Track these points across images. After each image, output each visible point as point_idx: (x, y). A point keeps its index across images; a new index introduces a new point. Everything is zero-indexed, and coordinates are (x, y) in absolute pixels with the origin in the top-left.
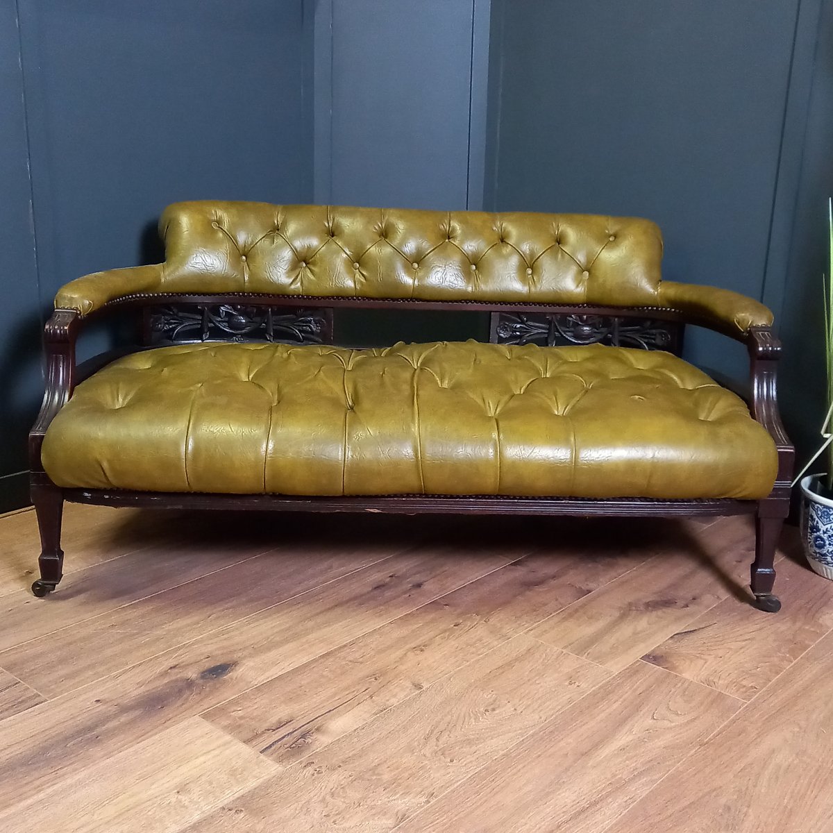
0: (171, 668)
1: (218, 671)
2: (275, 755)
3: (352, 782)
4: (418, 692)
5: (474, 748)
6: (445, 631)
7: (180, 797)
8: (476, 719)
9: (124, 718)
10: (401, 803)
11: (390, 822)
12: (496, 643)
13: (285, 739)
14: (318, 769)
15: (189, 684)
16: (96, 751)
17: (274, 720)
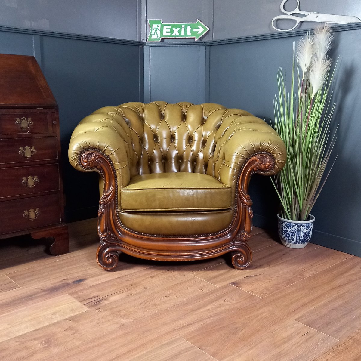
0: (64, 280)
1: (79, 281)
2: (88, 306)
3: (110, 314)
4: (144, 290)
5: (156, 307)
7: (52, 316)
8: (161, 299)
9: (42, 294)
10: (124, 321)
11: (118, 326)
13: (93, 302)
14: (100, 311)
15: (68, 284)
16: (30, 302)
17: (92, 296)
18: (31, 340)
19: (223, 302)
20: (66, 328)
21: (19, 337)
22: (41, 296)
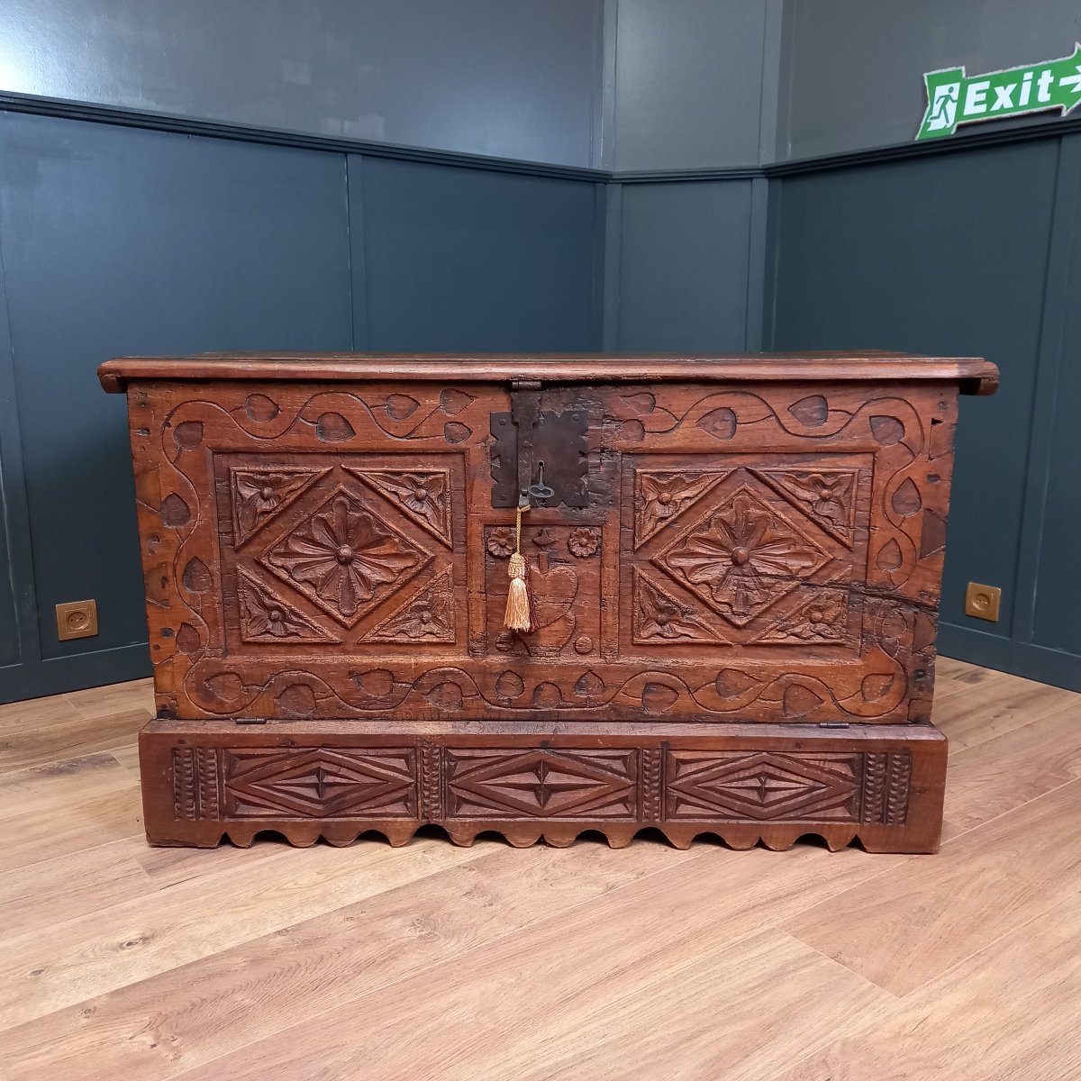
3: (573, 857)
11: (600, 889)
18: (383, 917)
20: (467, 888)
21: (352, 907)
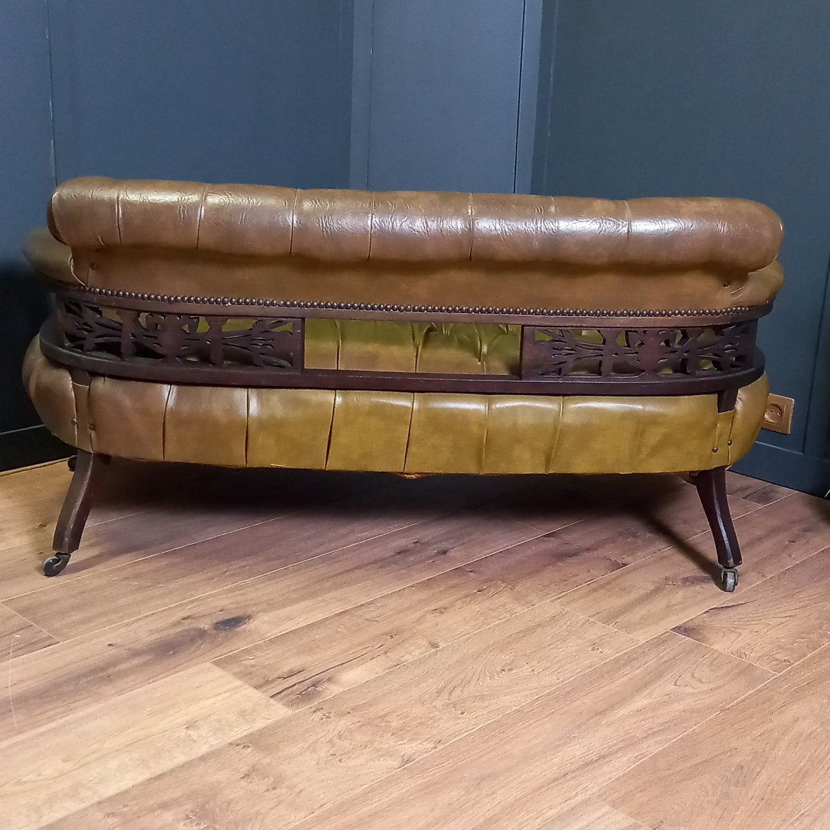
0: (184, 619)
1: (231, 624)
2: (284, 700)
3: (361, 726)
4: (434, 650)
5: (486, 703)
6: (467, 596)
7: (189, 732)
8: (492, 677)
9: (135, 662)
10: (408, 748)
11: (395, 763)
12: (520, 609)
13: (296, 687)
14: (327, 715)
15: (202, 634)
16: (107, 689)
17: (286, 669)
18: (150, 810)
19: (672, 687)
21: (111, 800)
22: (133, 670)
